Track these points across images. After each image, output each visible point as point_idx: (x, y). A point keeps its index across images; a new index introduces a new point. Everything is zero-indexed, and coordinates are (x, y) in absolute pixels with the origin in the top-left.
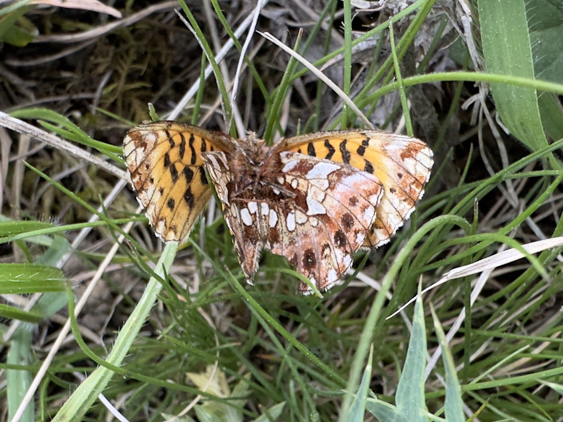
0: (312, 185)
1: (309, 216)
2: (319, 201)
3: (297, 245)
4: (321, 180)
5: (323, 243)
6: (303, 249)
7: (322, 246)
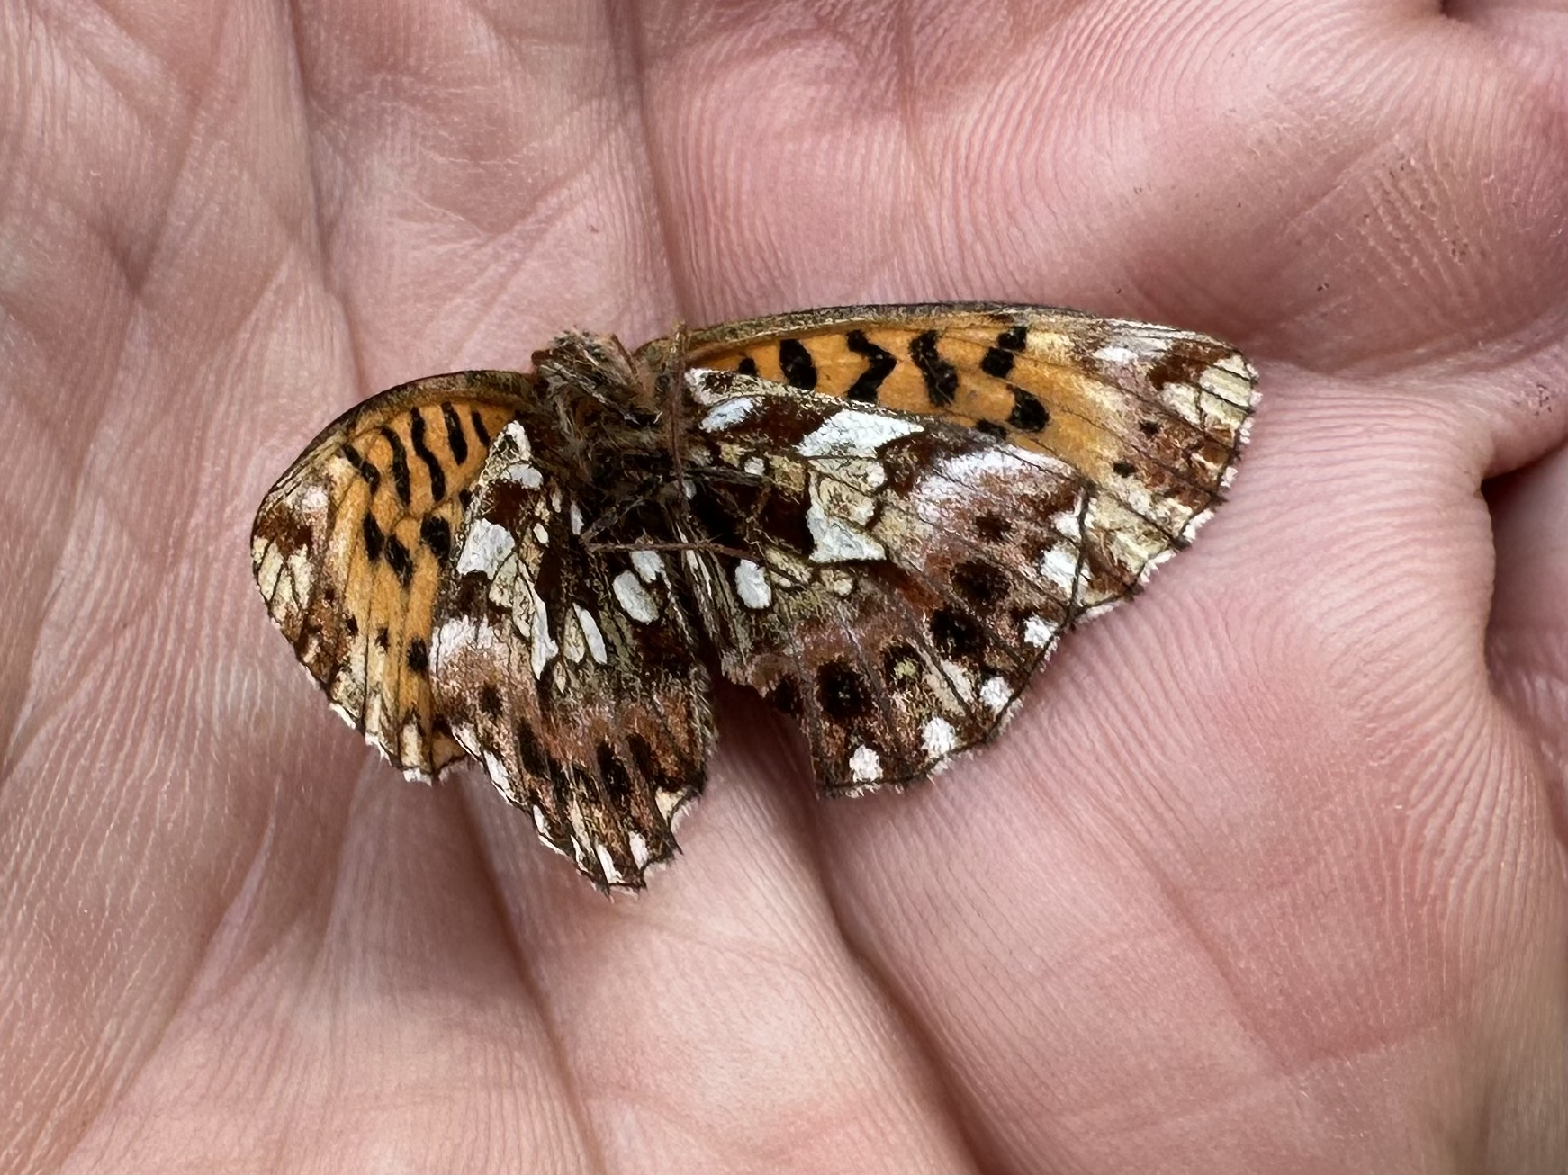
0: (821, 476)
1: (817, 569)
2: (855, 524)
3: (789, 651)
4: (855, 463)
5: (886, 642)
6: (815, 664)
7: (884, 653)
